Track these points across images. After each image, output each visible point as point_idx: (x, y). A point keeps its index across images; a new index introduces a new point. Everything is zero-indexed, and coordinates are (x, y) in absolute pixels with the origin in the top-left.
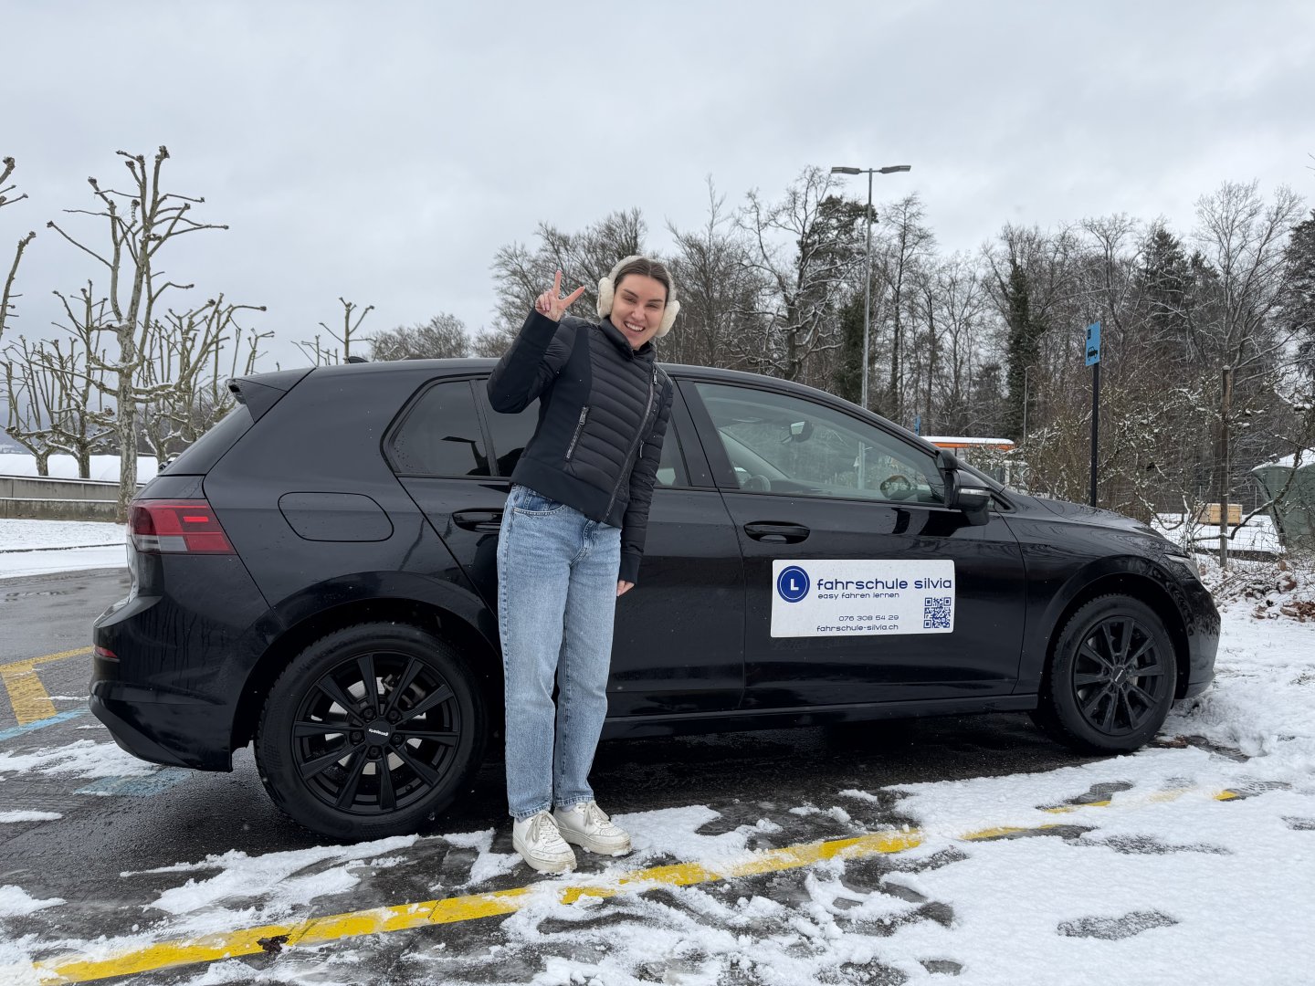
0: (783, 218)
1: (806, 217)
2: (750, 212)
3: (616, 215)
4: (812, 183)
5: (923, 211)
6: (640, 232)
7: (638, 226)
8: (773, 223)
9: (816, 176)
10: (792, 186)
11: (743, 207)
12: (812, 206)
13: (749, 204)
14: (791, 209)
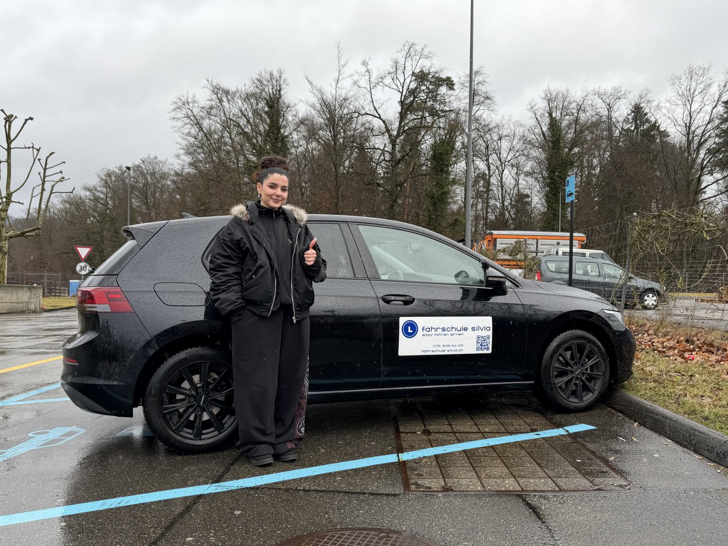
0: (388, 80)
1: (405, 80)
2: (364, 75)
3: (266, 72)
4: (408, 55)
5: (486, 80)
6: (283, 86)
7: (282, 81)
8: (381, 84)
9: (412, 49)
10: (395, 56)
11: (358, 71)
12: (408, 72)
13: (363, 69)
14: (394, 73)
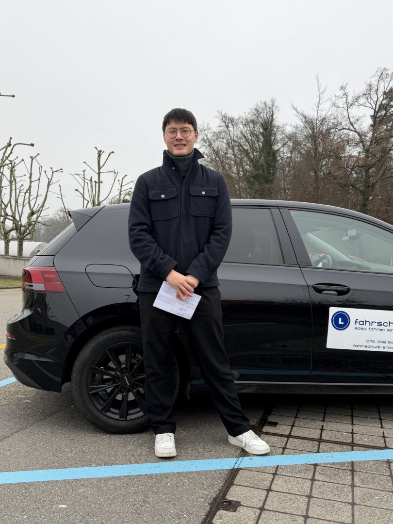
0: (362, 100)
1: (378, 99)
2: (342, 98)
3: (261, 103)
4: (381, 77)
6: (275, 112)
7: (274, 108)
8: (356, 103)
10: (369, 80)
11: (337, 95)
12: (380, 93)
13: (341, 93)
14: (367, 94)
